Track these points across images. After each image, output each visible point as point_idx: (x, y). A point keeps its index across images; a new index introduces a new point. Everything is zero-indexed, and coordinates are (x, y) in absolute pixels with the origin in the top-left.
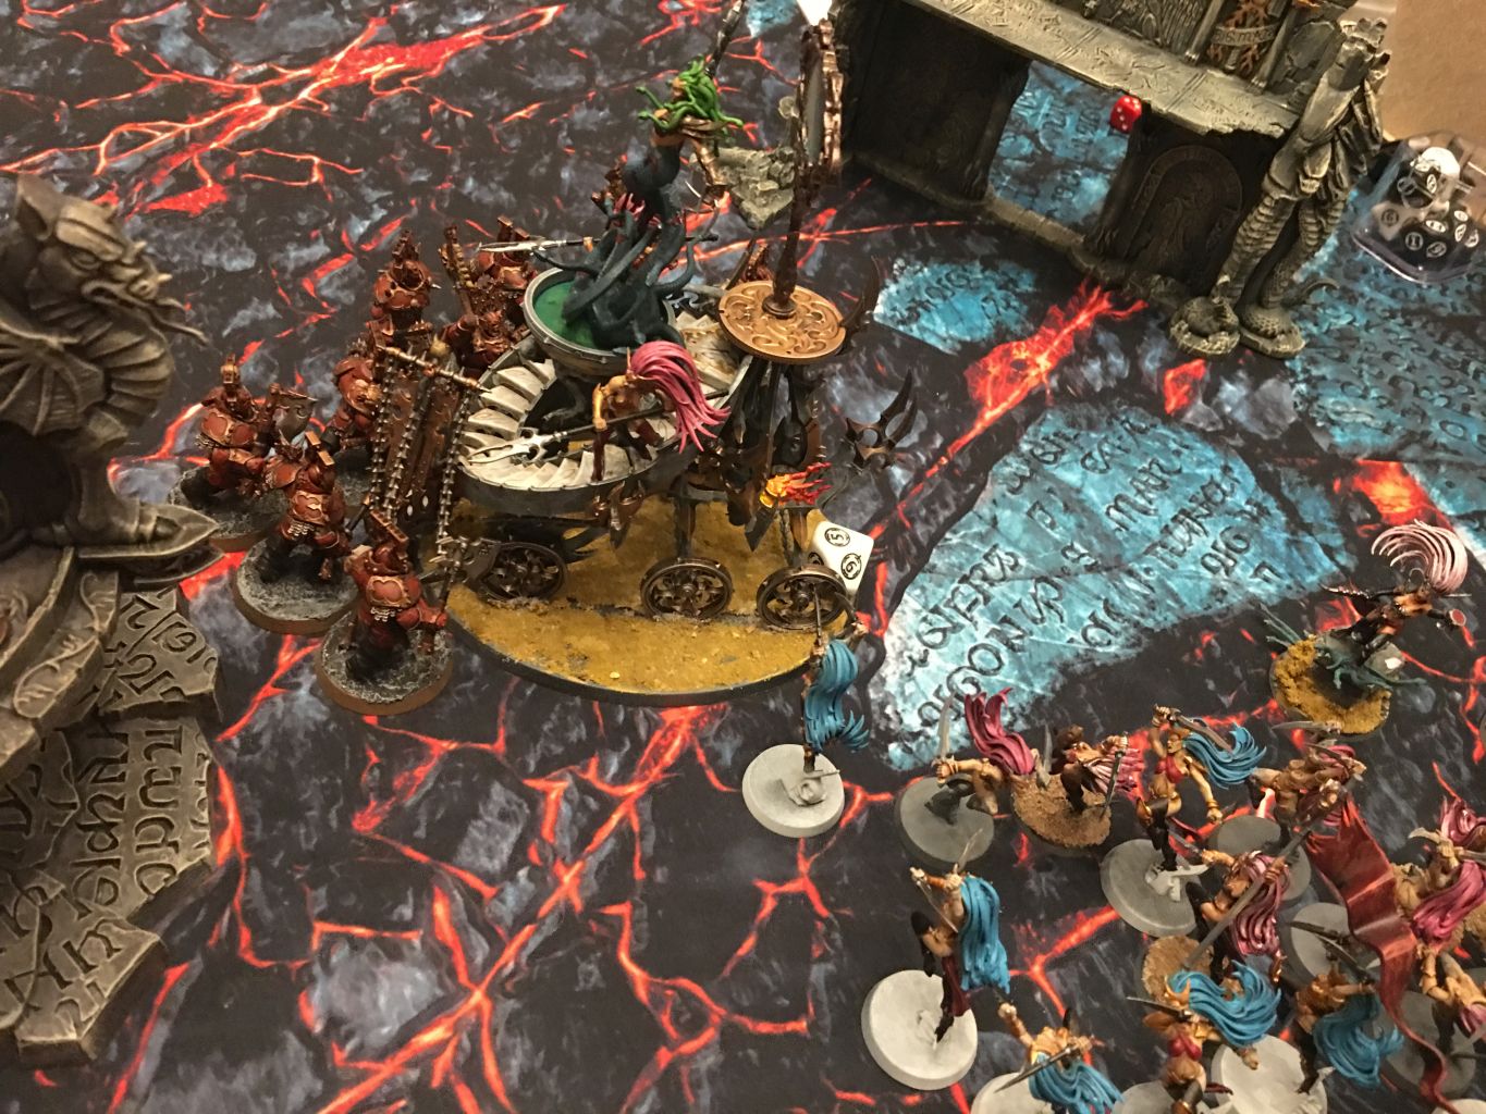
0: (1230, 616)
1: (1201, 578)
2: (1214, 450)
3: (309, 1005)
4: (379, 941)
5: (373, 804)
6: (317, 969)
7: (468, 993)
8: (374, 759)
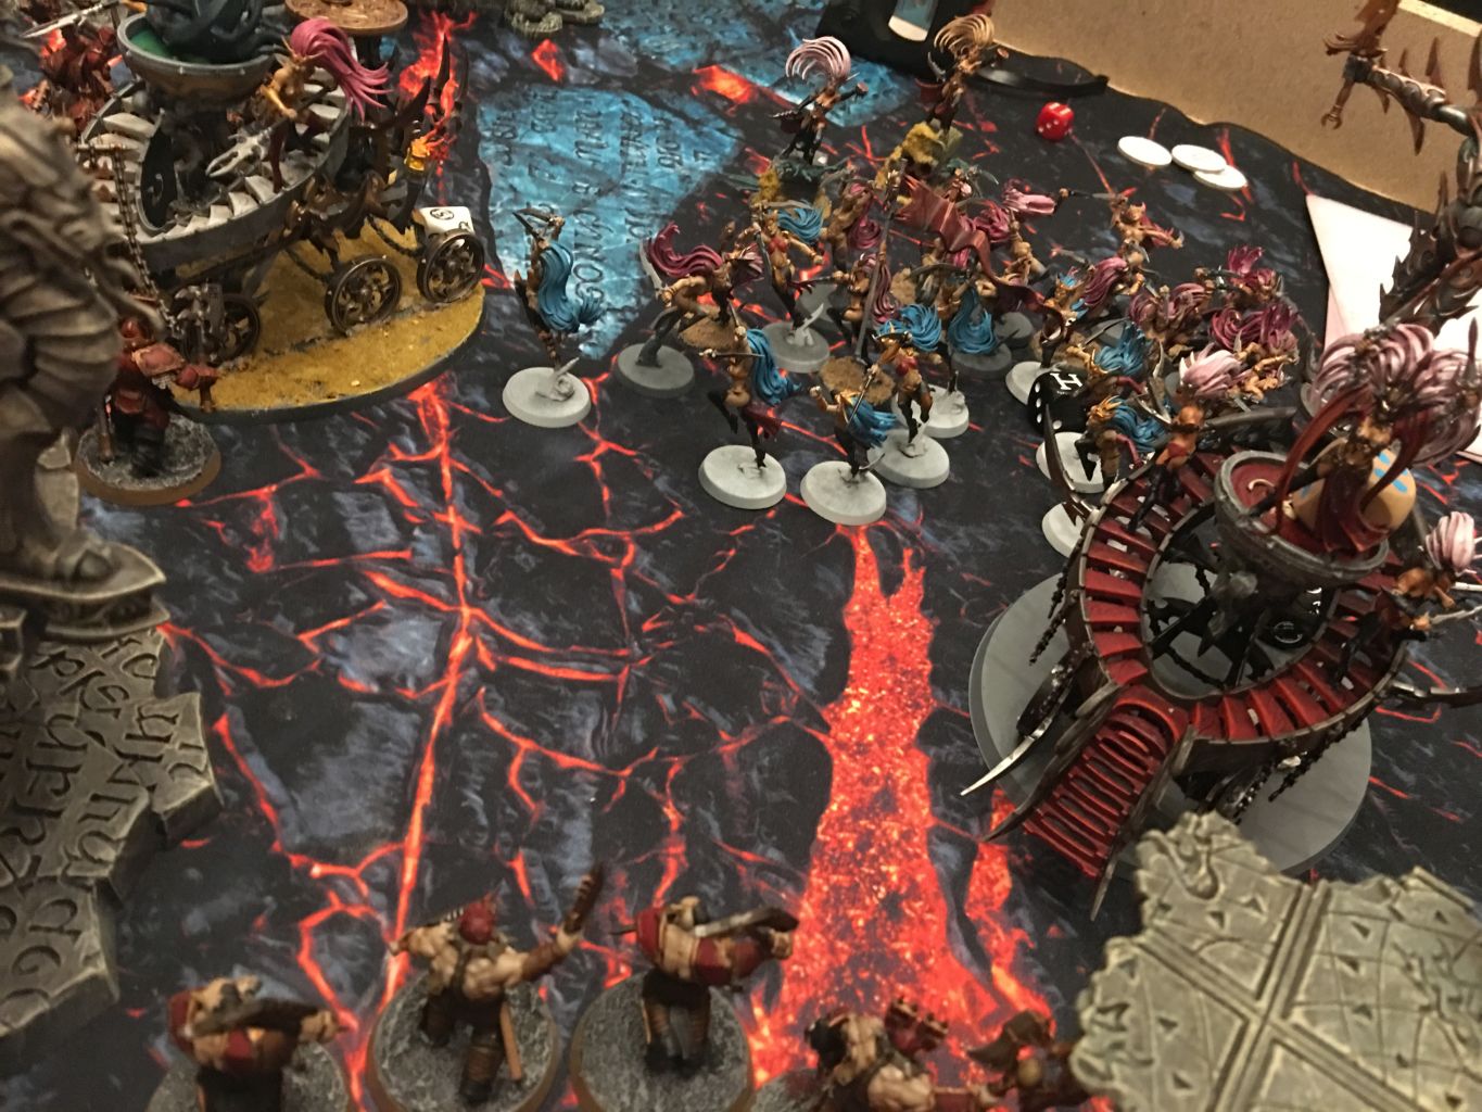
0: (703, 188)
1: (668, 174)
2: (608, 93)
3: (351, 681)
4: (360, 621)
5: (253, 551)
6: (333, 660)
7: (458, 613)
8: (219, 525)
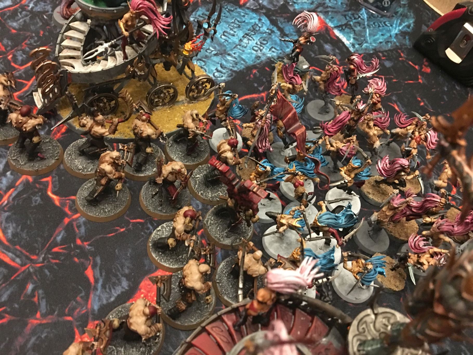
0: (262, 64)
1: (252, 54)
2: (256, 14)
